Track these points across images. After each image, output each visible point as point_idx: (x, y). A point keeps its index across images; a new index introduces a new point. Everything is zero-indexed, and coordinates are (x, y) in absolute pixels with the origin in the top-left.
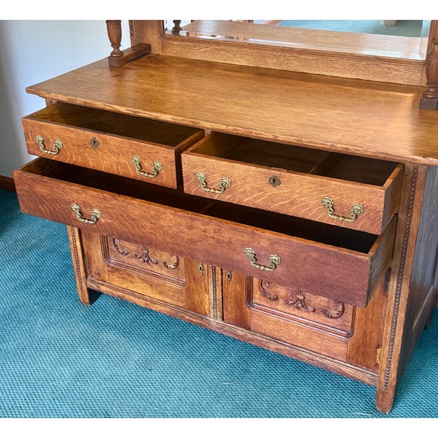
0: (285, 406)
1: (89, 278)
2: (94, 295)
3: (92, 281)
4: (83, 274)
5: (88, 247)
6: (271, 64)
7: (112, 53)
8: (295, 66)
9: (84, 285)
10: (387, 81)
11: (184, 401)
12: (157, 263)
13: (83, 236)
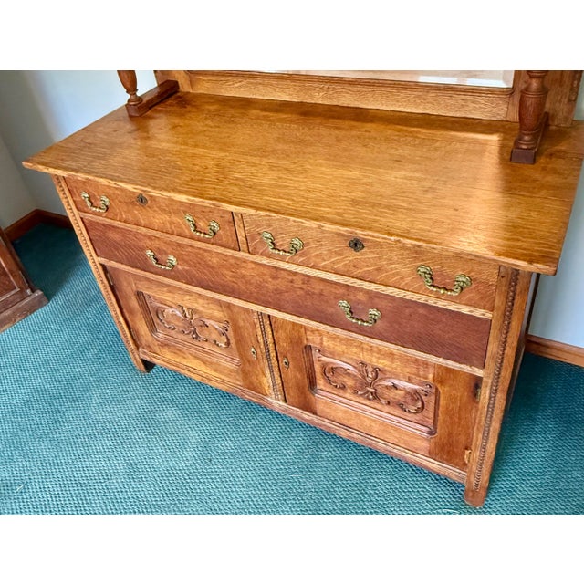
0: (361, 505)
1: (140, 349)
2: (149, 366)
3: (145, 353)
4: (133, 347)
5: (132, 321)
6: (319, 98)
7: (129, 101)
8: (347, 99)
9: (137, 356)
10: (464, 116)
11: (247, 503)
12: (207, 341)
13: (125, 311)
